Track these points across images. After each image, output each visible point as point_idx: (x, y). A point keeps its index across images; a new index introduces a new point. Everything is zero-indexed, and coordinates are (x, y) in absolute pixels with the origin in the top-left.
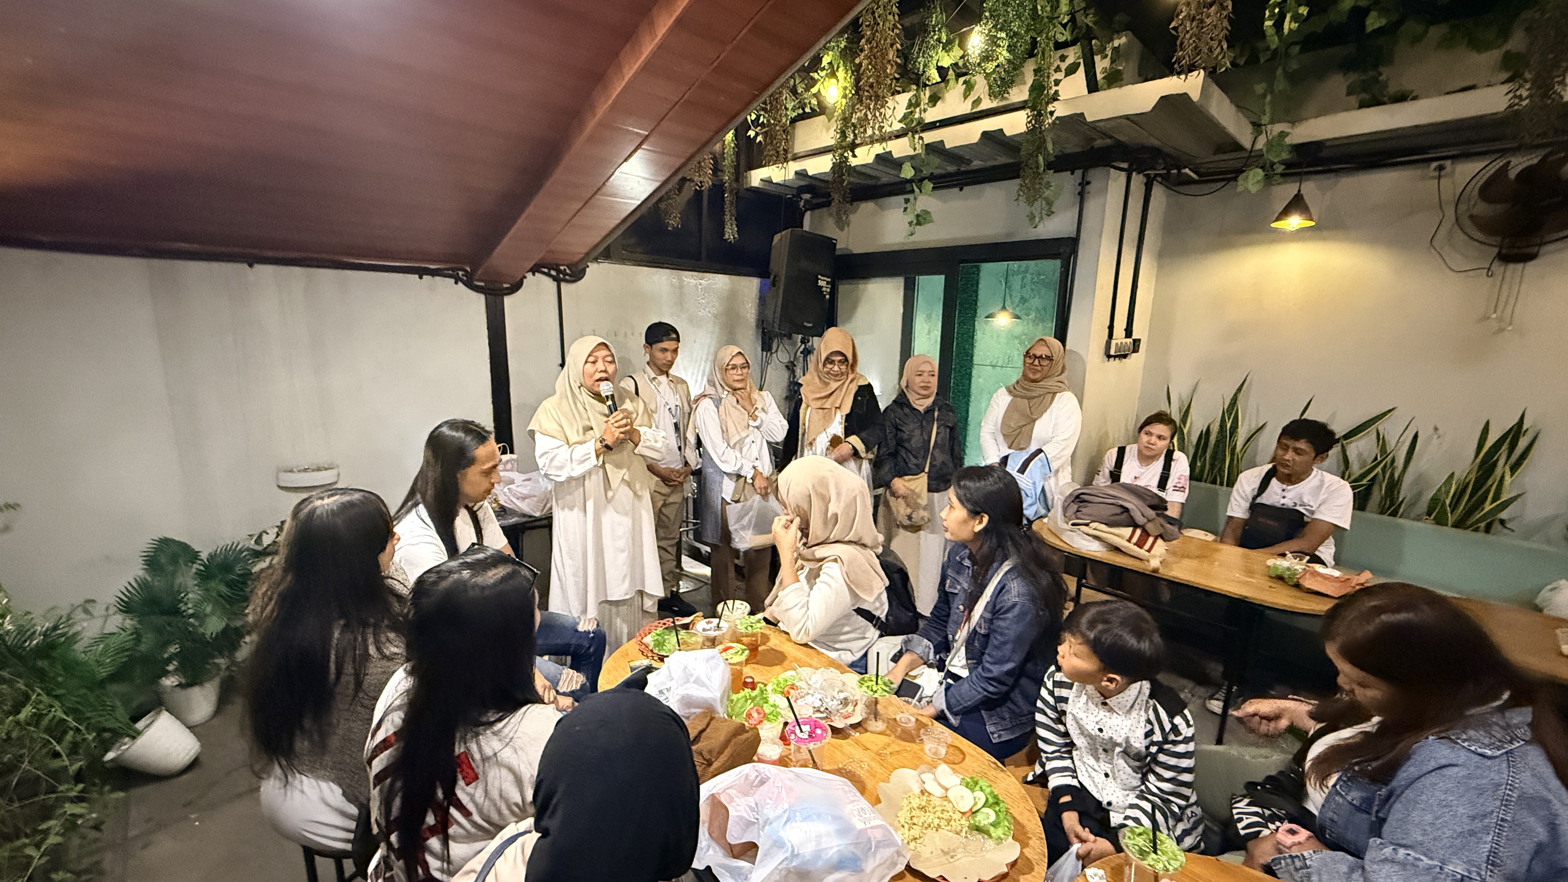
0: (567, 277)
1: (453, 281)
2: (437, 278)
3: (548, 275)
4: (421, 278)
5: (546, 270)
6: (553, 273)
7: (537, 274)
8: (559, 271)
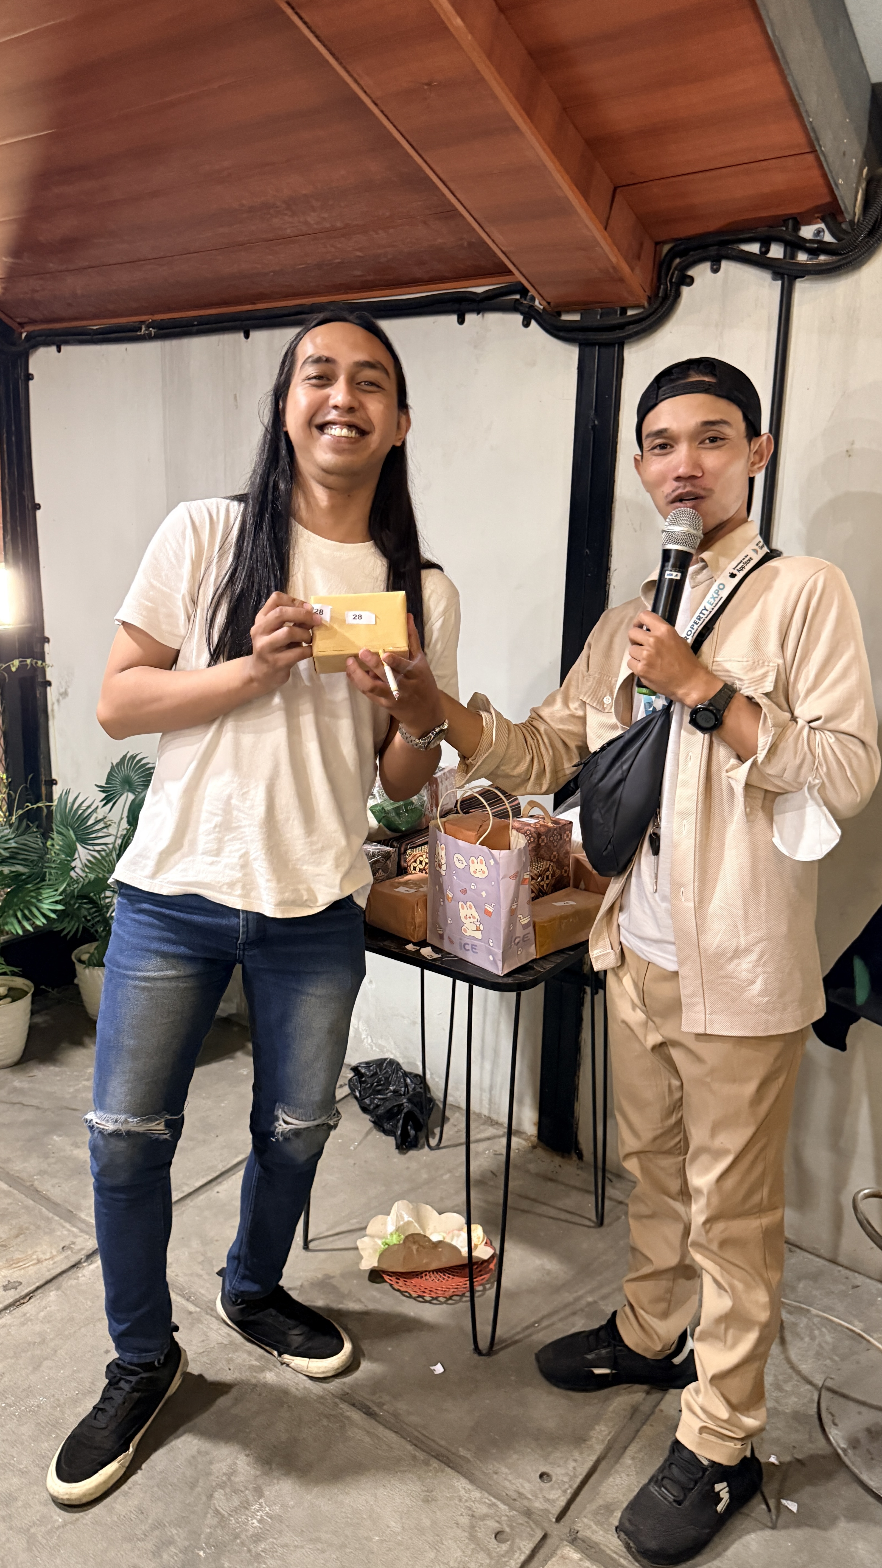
0: (822, 258)
1: (519, 318)
2: (493, 318)
3: (760, 262)
4: (461, 321)
5: (754, 248)
6: (776, 251)
7: (724, 264)
8: (795, 244)
